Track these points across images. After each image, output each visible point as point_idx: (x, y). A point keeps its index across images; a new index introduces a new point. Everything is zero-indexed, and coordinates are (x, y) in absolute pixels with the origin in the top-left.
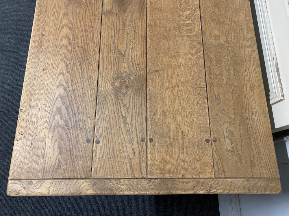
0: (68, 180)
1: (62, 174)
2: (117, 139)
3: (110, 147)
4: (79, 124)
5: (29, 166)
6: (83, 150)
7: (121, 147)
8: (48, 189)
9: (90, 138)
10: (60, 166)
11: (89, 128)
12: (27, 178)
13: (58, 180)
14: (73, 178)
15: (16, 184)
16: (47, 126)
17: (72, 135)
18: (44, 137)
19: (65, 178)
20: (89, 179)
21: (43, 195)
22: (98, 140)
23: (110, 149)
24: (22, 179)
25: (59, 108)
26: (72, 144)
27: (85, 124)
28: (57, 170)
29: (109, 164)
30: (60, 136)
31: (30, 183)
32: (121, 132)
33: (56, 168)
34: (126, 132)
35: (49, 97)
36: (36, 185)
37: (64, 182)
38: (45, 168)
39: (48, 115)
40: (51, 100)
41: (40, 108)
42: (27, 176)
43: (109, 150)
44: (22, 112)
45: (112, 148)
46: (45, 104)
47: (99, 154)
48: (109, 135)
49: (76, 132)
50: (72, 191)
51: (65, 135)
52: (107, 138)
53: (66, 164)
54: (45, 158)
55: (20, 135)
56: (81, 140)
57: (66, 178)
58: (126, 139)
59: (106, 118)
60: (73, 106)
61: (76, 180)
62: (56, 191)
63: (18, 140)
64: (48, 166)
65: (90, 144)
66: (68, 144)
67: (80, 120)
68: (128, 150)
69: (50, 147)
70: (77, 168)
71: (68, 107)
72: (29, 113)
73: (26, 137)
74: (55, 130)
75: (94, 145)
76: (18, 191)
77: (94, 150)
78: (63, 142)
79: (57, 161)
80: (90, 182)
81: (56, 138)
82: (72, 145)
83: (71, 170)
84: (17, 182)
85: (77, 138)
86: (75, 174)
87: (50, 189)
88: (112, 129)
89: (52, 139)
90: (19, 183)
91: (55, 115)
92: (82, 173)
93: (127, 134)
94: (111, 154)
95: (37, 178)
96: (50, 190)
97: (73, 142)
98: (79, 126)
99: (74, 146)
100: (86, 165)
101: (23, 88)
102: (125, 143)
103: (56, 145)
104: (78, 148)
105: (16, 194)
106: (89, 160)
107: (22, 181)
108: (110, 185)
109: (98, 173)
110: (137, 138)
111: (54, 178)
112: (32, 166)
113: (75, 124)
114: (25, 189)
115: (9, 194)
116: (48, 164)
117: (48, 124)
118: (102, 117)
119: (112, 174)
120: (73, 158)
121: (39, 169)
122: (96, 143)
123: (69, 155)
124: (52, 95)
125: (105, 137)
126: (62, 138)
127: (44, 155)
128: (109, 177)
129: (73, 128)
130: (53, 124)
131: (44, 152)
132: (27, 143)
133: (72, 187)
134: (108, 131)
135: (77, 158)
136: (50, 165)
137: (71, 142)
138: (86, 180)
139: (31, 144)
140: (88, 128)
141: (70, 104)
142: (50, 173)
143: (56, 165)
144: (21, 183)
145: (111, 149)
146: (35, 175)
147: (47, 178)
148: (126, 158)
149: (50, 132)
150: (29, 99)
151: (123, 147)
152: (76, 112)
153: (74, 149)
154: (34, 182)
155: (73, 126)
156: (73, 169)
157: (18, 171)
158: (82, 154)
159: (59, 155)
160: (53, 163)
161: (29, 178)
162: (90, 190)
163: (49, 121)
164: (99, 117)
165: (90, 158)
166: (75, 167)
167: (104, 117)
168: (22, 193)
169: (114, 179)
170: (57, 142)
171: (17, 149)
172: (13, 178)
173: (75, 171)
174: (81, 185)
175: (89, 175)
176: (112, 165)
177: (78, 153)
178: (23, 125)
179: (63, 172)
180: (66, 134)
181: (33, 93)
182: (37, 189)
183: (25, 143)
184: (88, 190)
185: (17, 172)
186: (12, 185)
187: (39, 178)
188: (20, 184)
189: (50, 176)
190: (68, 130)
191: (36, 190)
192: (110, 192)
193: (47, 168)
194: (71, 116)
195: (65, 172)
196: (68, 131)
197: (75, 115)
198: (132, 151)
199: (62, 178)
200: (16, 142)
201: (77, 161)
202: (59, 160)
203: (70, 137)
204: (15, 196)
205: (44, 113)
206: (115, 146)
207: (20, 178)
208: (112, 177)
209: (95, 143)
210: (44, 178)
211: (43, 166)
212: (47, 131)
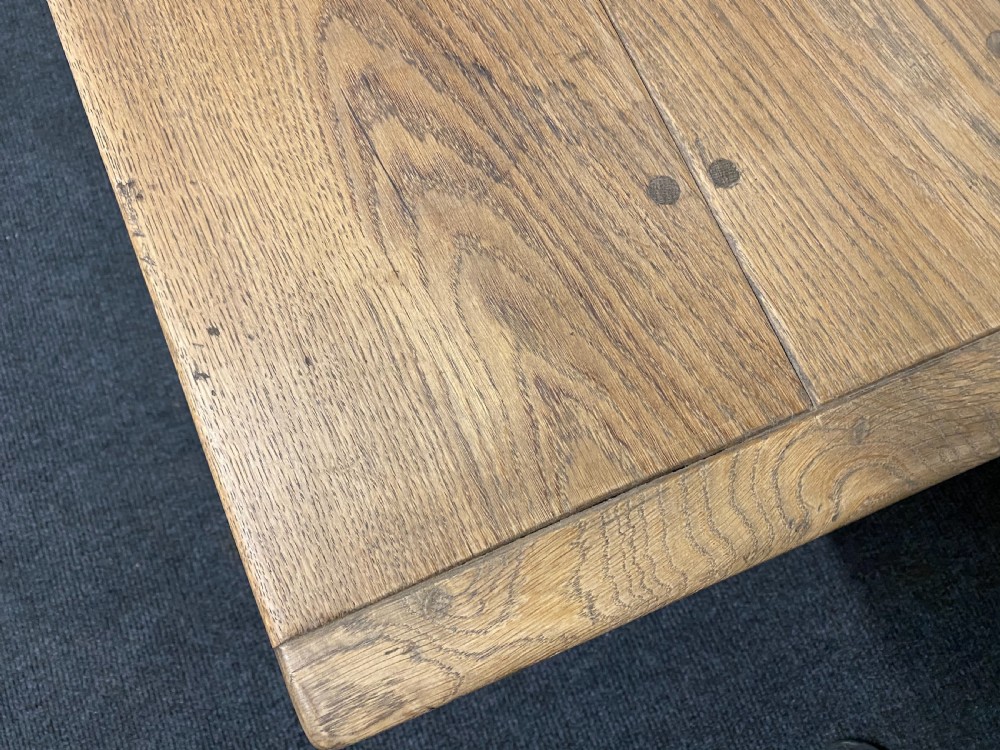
0: (672, 483)
1: (610, 457)
2: (832, 106)
3: (821, 171)
4: (548, 120)
5: (370, 500)
6: (661, 259)
7: (887, 143)
8: (571, 590)
9: (661, 172)
10: (570, 417)
11: (622, 115)
12: (395, 586)
13: (611, 509)
14: (699, 450)
15: (343, 649)
16: (350, 213)
17: (535, 199)
18: (368, 285)
19: (644, 475)
20: (800, 415)
21: (558, 647)
22: (721, 161)
23: (831, 186)
24: (366, 600)
25: (364, 78)
26: (568, 252)
27: (587, 104)
28: (564, 445)
29: (880, 274)
30: (467, 239)
31: (436, 608)
32: (834, 57)
33: (550, 438)
34: (864, 44)
35: (267, 41)
36: (476, 599)
37: (652, 507)
38: (477, 472)
39: (322, 146)
40: (287, 55)
41: (247, 127)
42: (390, 572)
43: (829, 191)
44: (139, 197)
45: (833, 171)
46: (264, 91)
47: (778, 238)
48: (770, 107)
49: (556, 174)
50: (742, 538)
51: (492, 218)
52: (769, 126)
53: (602, 386)
54: (442, 409)
55: (203, 336)
56: (611, 206)
57: (652, 471)
58: (897, 83)
59: (691, 17)
60: (450, 32)
61: (722, 461)
62: (635, 583)
63: (205, 376)
64: (490, 447)
65: (681, 205)
66: (543, 265)
67: (537, 91)
68: (947, 139)
69: (441, 330)
70: (688, 382)
71: (418, 51)
72: (190, 186)
73: (251, 332)
74: (413, 218)
75: (716, 204)
76: (381, 692)
77: (728, 230)
78: (503, 268)
79: (533, 391)
80: (825, 429)
81: (447, 262)
82: (575, 260)
83: (655, 409)
84: (340, 635)
85: (584, 208)
86: (694, 421)
87: (585, 589)
88: (769, 61)
89: (425, 282)
90: (360, 636)
91: (362, 130)
92: (738, 399)
93: (879, 55)
94: (853, 208)
95: (460, 558)
96: (589, 594)
97: (569, 240)
98: (554, 129)
99: (587, 261)
100: (733, 338)
101: (71, 58)
102: (905, 110)
103: (473, 302)
104: (622, 257)
105: (382, 718)
106: (733, 303)
107: (373, 613)
108: (963, 391)
109: (840, 350)
110: (960, 48)
111: (568, 508)
112: (389, 494)
113: (521, 130)
114: (417, 658)
115: (332, 735)
116: (487, 436)
117: (347, 201)
118: (663, 22)
119: (936, 324)
120: (629, 334)
121: (441, 491)
122: (717, 184)
123: (590, 325)
124: (278, 23)
125: (755, 124)
126: (485, 244)
127: (428, 395)
128: (928, 349)
129: (520, 154)
130: (382, 183)
131: (414, 374)
132: (272, 369)
133: (728, 513)
134: (752, 85)
135: (652, 323)
136: (504, 439)
137: (558, 243)
138: (796, 431)
139: (308, 361)
140: (611, 119)
141: (422, 29)
142: (530, 485)
143: (542, 423)
144: (372, 633)
145: (833, 179)
146: (437, 540)
147: (526, 525)
148: (964, 187)
149: (389, 244)
150: (143, 106)
151: (902, 140)
152: (486, 56)
153: (600, 279)
154: (454, 584)
155: (509, 142)
156: (665, 398)
157: (312, 561)
158: (674, 287)
159: (526, 354)
160: (513, 415)
161: (411, 576)
162: (853, 481)
163: (341, 178)
164: (648, 31)
165: (739, 290)
166: (672, 381)
167: (677, 17)
168: (418, 692)
169: (962, 347)
170: (467, 287)
171: (229, 428)
172: (298, 621)
173: (682, 407)
174: (775, 473)
175: (792, 393)
176: (901, 270)
177: (640, 294)
178: (192, 270)
179: (614, 447)
180: (496, 213)
181: (147, 58)
182: (504, 625)
183: (264, 370)
184: (841, 483)
185: (308, 574)
186: (321, 668)
187: (476, 551)
188: (369, 642)
189: (536, 505)
190: (498, 180)
191: (500, 633)
192: (987, 438)
193: (490, 467)
194: (471, 93)
195: (627, 440)
196: (499, 188)
197: (490, 77)
198: (974, 136)
199: (621, 484)
200: (197, 394)
201: (660, 343)
202: (539, 381)
203: (528, 217)
204: (374, 730)
205: (283, 148)
206: (845, 153)
207: (349, 606)
208: (945, 341)
209: (708, 186)
210: (505, 537)
211: (457, 467)
212: (367, 242)
